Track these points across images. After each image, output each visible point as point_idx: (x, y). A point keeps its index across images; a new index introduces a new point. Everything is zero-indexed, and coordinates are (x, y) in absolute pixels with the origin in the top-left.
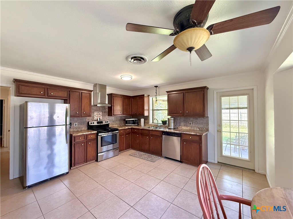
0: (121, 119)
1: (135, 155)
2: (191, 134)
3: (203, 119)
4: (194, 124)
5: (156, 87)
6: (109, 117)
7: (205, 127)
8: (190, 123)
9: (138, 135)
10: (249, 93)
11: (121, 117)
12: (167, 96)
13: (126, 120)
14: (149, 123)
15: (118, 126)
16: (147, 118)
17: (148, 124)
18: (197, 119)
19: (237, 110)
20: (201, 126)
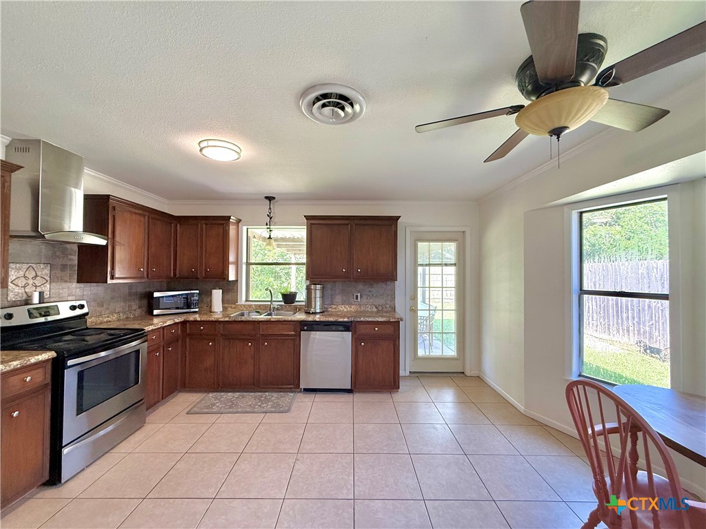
0: (130, 294)
1: (208, 407)
2: (378, 322)
3: (384, 285)
4: (364, 297)
5: (270, 199)
6: (82, 285)
7: (389, 302)
8: (357, 296)
9: (213, 340)
10: (458, 238)
11: (130, 285)
12: (306, 227)
13: (156, 295)
14: (239, 303)
15: (119, 320)
16: (230, 288)
17: (233, 306)
18: (371, 285)
19: (439, 268)
20: (380, 301)
